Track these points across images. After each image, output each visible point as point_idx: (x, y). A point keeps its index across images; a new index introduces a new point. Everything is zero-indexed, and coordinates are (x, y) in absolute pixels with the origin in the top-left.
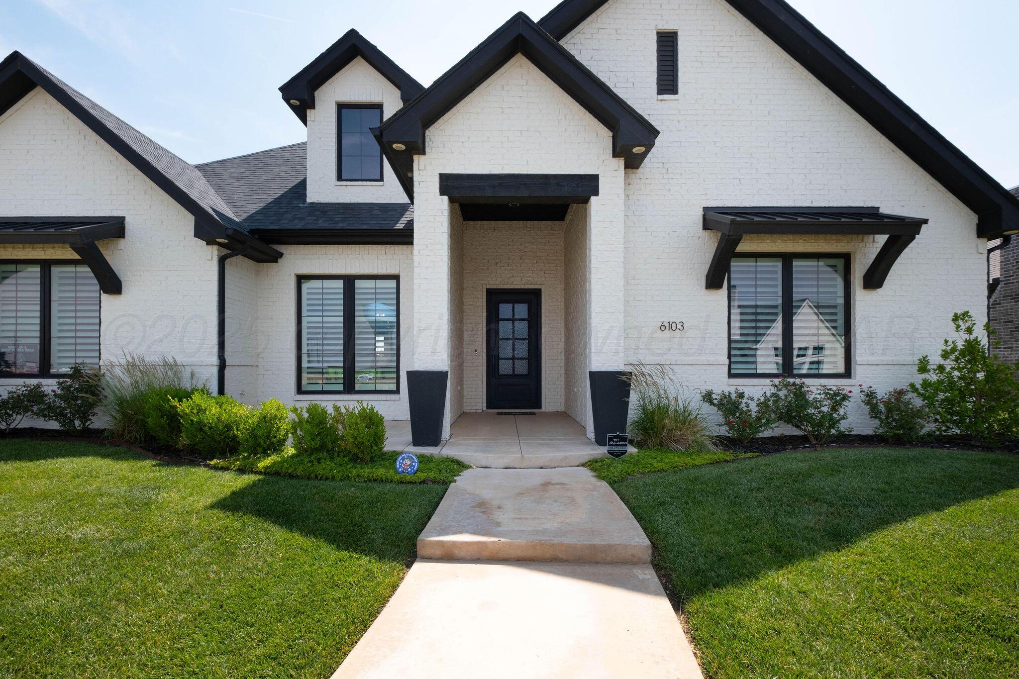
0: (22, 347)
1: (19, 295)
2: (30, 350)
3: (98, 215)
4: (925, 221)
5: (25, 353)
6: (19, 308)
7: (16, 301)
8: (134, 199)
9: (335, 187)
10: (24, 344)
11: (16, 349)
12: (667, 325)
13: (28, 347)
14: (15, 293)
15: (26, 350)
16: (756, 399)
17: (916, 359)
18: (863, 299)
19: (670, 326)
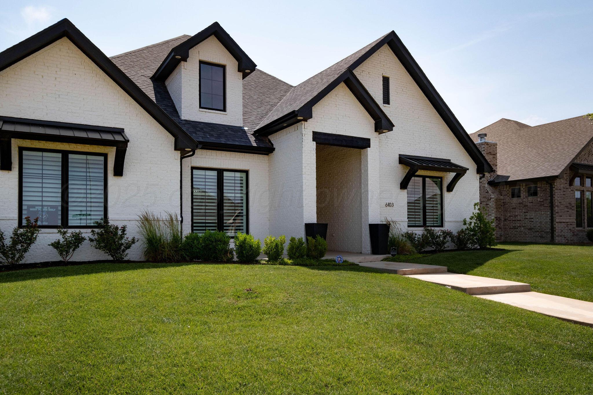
0: (47, 207)
1: (44, 172)
2: (52, 210)
3: (106, 126)
4: (468, 169)
5: (48, 212)
6: (44, 181)
7: (42, 176)
8: (130, 118)
9: (199, 111)
10: (47, 206)
11: (42, 209)
12: (388, 204)
13: (51, 208)
14: (41, 171)
15: (50, 210)
16: (421, 235)
17: (462, 219)
18: (447, 196)
19: (389, 205)
